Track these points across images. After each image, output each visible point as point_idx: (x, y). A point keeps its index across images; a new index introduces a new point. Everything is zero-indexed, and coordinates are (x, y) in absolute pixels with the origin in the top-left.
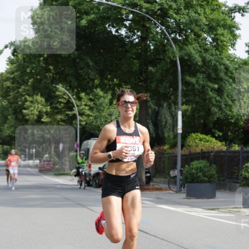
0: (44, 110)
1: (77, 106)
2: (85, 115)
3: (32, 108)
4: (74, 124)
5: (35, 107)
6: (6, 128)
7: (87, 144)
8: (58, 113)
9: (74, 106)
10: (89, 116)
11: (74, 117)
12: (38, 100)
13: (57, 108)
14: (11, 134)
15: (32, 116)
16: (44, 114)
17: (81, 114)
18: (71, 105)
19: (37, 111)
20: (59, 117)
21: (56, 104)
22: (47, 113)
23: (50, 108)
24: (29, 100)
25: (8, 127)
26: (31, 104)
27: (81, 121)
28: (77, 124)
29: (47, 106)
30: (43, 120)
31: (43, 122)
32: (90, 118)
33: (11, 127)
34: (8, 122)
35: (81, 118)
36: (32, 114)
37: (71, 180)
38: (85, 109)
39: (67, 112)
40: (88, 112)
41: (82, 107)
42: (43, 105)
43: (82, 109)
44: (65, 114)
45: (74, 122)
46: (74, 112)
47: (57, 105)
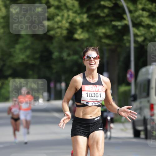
0: (78, 20)
1: (130, 12)
2: (143, 26)
3: (59, 18)
4: (125, 41)
5: (63, 16)
6: (17, 51)
7: (147, 73)
8: (99, 24)
9: (124, 12)
10: (149, 27)
11: (126, 29)
12: (68, 4)
13: (97, 16)
14: (26, 60)
15: (59, 30)
16: (78, 27)
17: (137, 25)
18: (119, 11)
19: (67, 22)
20: (102, 31)
21: (96, 9)
22: (82, 26)
23: (88, 17)
24: (53, 5)
25: (21, 50)
26: (56, 11)
27: (136, 35)
28: (129, 41)
29: (82, 13)
30: (76, 36)
31: (76, 40)
32: (152, 30)
33: (26, 48)
34: (21, 40)
35: (136, 31)
36: (58, 28)
37: (122, 130)
38: (142, 16)
39: (114, 23)
40: (147, 21)
41: (137, 14)
42: (75, 12)
43: (139, 16)
44: (111, 27)
45: (125, 38)
46: (126, 22)
47: (98, 12)
